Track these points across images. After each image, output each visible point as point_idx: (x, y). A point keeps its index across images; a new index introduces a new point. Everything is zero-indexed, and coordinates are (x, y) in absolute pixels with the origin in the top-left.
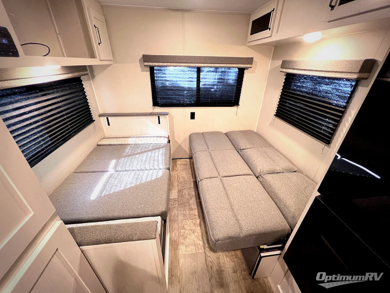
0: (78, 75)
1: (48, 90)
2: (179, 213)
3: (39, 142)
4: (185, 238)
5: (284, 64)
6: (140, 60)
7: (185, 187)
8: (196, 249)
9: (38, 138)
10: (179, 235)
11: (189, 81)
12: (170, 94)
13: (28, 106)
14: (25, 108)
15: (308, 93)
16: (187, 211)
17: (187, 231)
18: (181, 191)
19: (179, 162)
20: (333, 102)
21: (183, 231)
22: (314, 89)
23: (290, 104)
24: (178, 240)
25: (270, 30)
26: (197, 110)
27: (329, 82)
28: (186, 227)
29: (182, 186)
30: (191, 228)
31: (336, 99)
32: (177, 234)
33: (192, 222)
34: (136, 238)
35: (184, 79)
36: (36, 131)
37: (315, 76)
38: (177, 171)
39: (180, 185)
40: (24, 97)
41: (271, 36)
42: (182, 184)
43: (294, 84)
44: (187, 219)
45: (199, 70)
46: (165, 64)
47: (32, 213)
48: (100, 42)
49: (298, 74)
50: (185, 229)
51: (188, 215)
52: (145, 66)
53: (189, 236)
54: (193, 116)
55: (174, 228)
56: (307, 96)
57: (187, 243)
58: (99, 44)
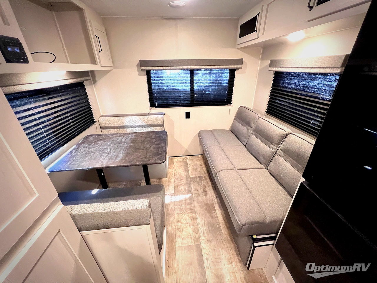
0: (81, 80)
1: (54, 94)
2: (176, 207)
3: (45, 141)
4: (182, 231)
5: (273, 64)
6: (137, 65)
7: (181, 183)
8: (192, 242)
9: (44, 137)
10: (176, 228)
11: (183, 83)
12: (166, 95)
13: (36, 108)
14: (33, 109)
15: (296, 90)
16: (183, 206)
17: (183, 225)
18: (178, 187)
19: (175, 159)
20: (319, 96)
21: (179, 224)
22: (301, 85)
23: (279, 100)
24: (174, 233)
25: (256, 32)
26: (192, 110)
27: (314, 78)
28: (182, 220)
29: (179, 182)
30: (187, 222)
31: (322, 93)
32: (174, 227)
33: (189, 216)
34: (131, 224)
35: (178, 81)
36: (43, 130)
37: (301, 73)
38: (174, 168)
39: (177, 181)
40: (33, 100)
41: (258, 38)
42: (179, 180)
43: (282, 81)
44: (184, 213)
45: (192, 73)
46: (160, 68)
47: (37, 195)
48: (101, 50)
49: (286, 72)
50: (182, 223)
51: (184, 209)
52: (142, 70)
53: (185, 229)
54: (188, 115)
55: (170, 222)
56: (295, 92)
57: (183, 236)
58: (100, 51)
